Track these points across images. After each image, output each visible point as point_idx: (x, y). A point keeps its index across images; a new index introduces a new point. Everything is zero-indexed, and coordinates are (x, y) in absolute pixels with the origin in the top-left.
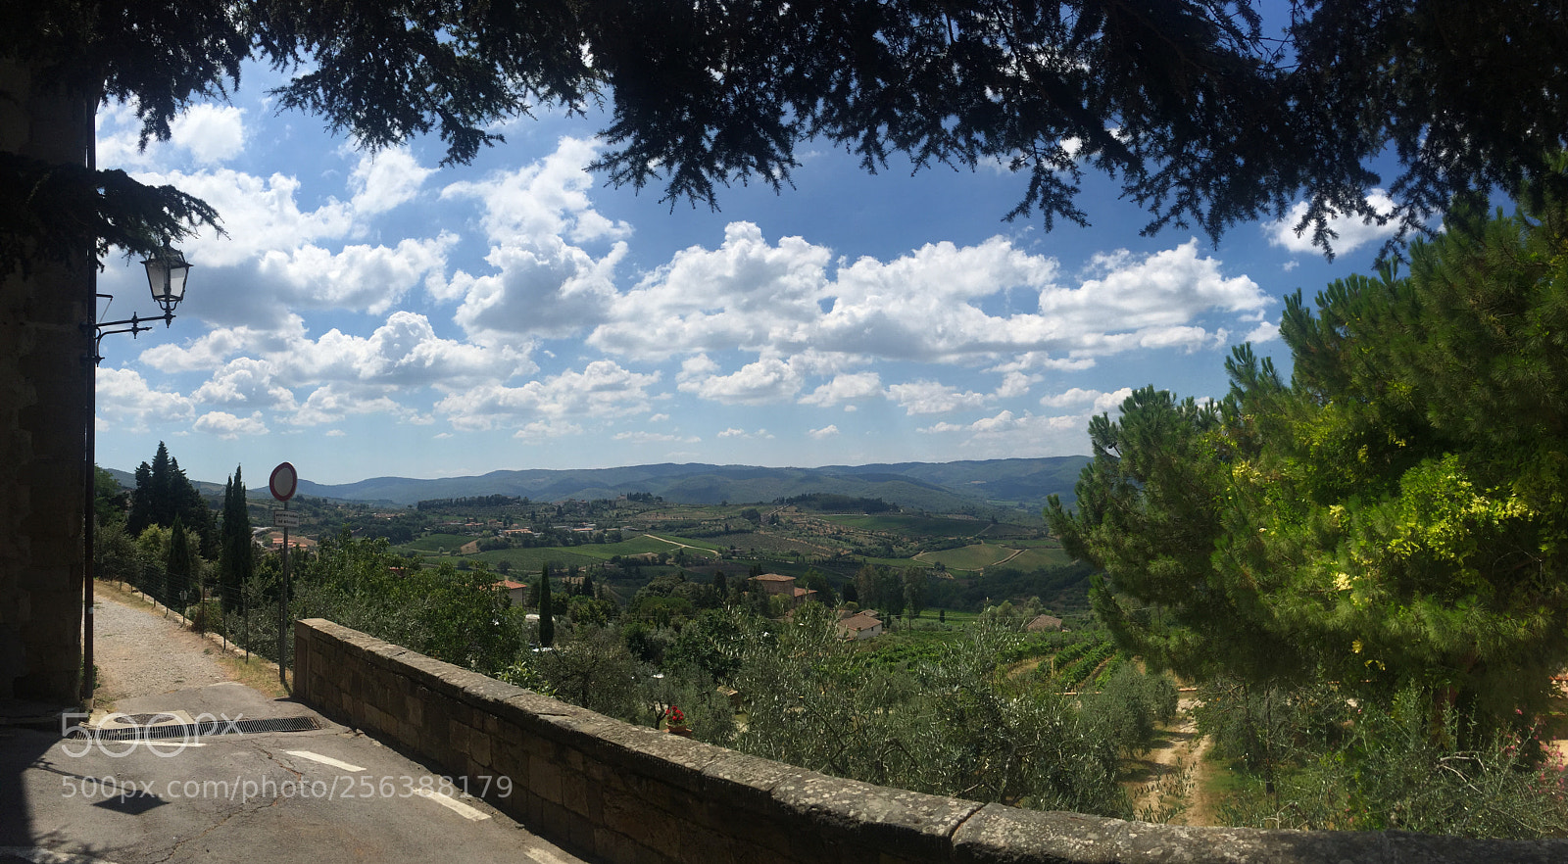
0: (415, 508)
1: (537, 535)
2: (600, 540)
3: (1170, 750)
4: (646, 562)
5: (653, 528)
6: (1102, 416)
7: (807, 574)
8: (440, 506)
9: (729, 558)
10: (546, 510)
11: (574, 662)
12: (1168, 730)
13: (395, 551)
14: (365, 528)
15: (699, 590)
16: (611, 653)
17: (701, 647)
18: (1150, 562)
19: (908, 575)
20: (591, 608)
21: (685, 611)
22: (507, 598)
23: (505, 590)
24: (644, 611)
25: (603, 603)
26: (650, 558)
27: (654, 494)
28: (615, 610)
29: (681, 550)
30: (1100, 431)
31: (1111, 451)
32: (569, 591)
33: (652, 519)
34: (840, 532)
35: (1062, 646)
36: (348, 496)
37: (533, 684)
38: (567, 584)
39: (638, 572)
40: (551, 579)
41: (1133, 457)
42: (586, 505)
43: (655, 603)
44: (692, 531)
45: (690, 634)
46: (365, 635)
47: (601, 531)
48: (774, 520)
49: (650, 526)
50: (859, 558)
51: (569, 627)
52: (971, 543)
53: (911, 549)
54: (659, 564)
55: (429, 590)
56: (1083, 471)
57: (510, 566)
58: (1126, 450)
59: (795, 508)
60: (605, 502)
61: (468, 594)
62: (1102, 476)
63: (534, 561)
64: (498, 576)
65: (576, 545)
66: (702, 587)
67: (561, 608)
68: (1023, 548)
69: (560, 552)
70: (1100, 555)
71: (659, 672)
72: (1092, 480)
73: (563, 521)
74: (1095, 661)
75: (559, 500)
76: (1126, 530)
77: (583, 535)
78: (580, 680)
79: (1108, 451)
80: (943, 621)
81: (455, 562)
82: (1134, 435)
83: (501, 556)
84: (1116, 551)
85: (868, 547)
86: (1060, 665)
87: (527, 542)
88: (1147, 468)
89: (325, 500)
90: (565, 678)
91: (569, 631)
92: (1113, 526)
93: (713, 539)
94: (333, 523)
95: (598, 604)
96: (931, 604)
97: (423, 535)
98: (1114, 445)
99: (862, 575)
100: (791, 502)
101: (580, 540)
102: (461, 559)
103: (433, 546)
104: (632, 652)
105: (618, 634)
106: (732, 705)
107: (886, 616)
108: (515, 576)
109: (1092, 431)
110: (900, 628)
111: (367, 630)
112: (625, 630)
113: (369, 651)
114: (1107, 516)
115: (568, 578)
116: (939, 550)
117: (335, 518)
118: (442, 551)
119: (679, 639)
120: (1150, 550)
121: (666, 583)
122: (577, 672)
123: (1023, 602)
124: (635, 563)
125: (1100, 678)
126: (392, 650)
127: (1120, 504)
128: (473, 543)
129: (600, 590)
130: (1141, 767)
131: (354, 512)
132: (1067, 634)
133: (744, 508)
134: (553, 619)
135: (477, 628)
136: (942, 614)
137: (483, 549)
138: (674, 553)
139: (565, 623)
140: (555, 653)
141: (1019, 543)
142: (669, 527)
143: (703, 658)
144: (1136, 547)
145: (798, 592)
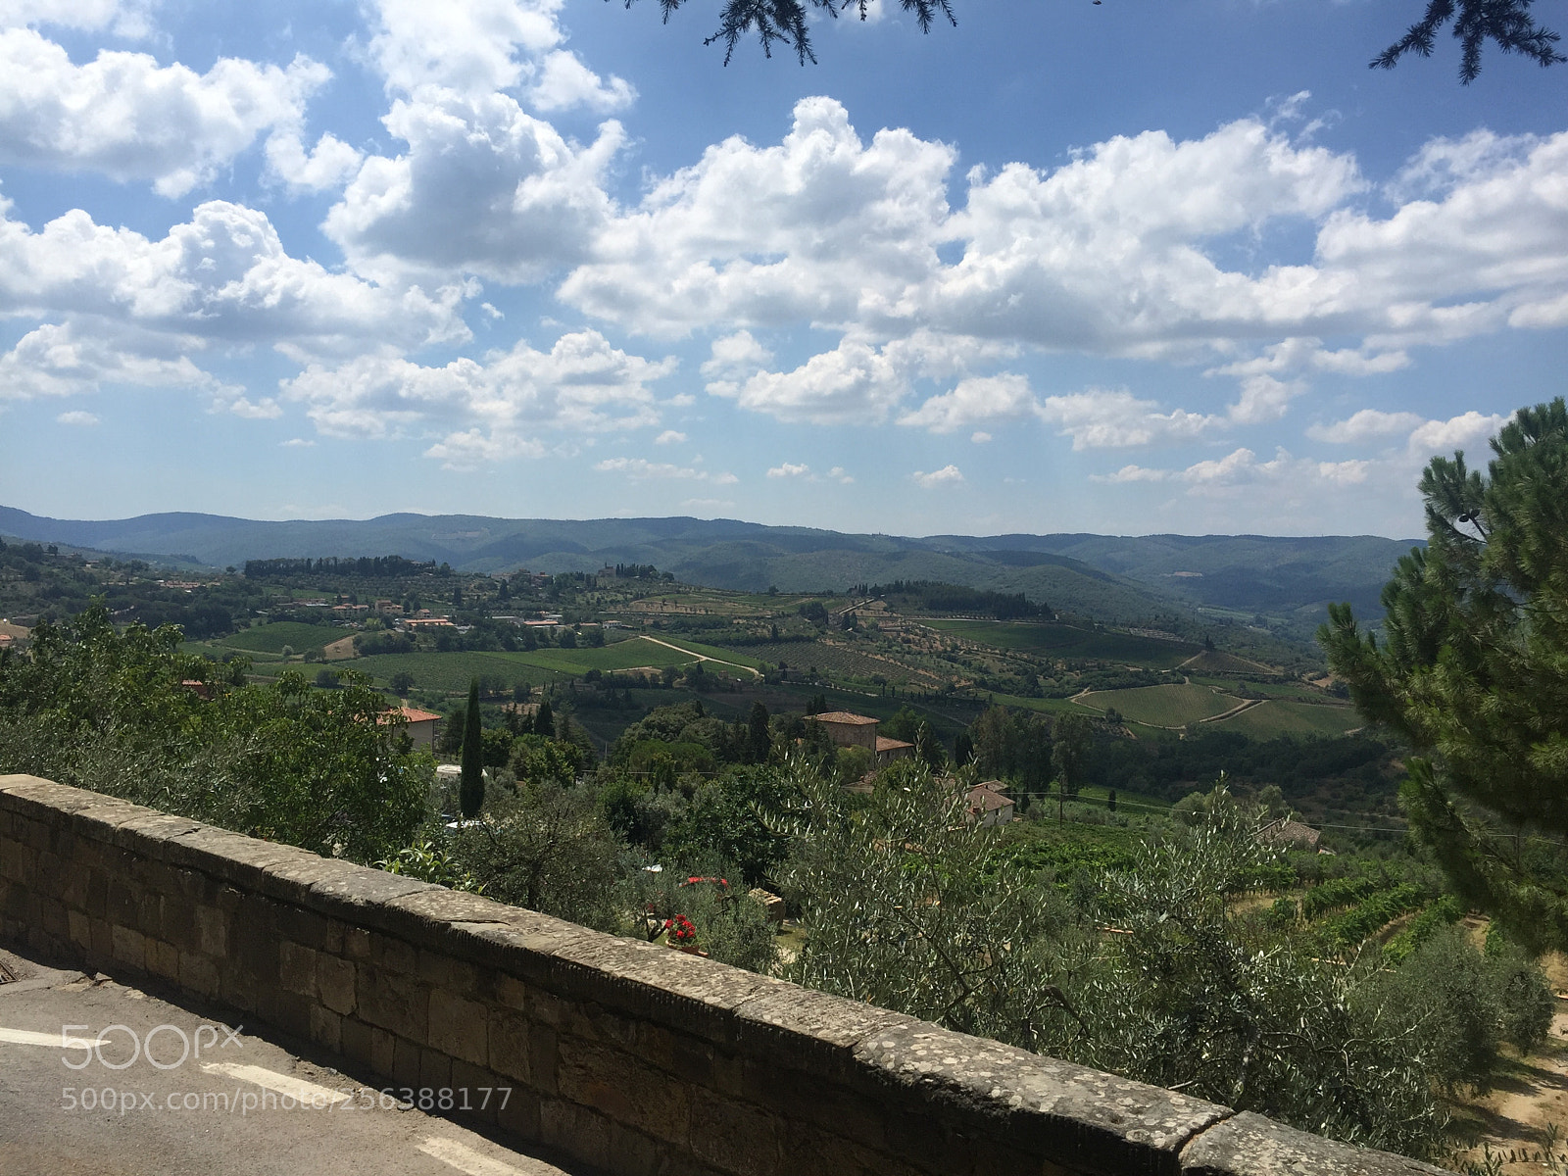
0: (240, 573)
1: (463, 630)
2: (568, 641)
3: (1530, 1099)
4: (641, 682)
5: (656, 626)
6: (1451, 459)
7: (899, 715)
8: (288, 572)
9: (776, 682)
10: (480, 587)
11: (516, 843)
12: (1526, 1062)
13: (195, 652)
14: (139, 607)
15: (725, 733)
16: (580, 829)
17: (726, 825)
18: (1534, 746)
19: (1061, 726)
20: (550, 756)
21: (701, 766)
22: (404, 735)
23: (401, 723)
24: (636, 763)
25: (568, 746)
26: (648, 676)
27: (660, 568)
28: (589, 760)
29: (699, 664)
30: (1446, 488)
31: (1465, 528)
32: (513, 728)
33: (656, 609)
34: (955, 648)
35: (1320, 878)
36: (107, 545)
37: (446, 878)
38: (510, 715)
39: (628, 696)
40: (483, 706)
41: (1512, 542)
42: (547, 581)
43: (652, 751)
44: (715, 634)
45: (709, 803)
46: (120, 802)
47: (570, 627)
48: (848, 621)
49: (651, 621)
50: (983, 694)
51: (510, 786)
52: (1166, 680)
53: (1068, 683)
54: (664, 687)
55: (258, 721)
56: (1403, 562)
57: (412, 682)
58: (1499, 527)
59: (883, 604)
60: (580, 577)
61: (333, 728)
62: (1444, 573)
63: (456, 674)
64: (389, 698)
65: (527, 650)
66: (730, 727)
67: (498, 757)
68: (1258, 697)
69: (502, 663)
70: (1428, 721)
71: (655, 863)
72: (1420, 580)
73: (508, 607)
74: (1382, 914)
75: (502, 572)
76: (1485, 681)
77: (541, 633)
78: (525, 873)
79: (1460, 526)
80: (1113, 810)
81: (311, 673)
82: (1520, 498)
83: (397, 664)
84: (1462, 719)
85: (998, 675)
86: (1315, 909)
87: (445, 642)
88: (1542, 565)
89: (53, 549)
90: (500, 869)
91: (510, 793)
92: (1459, 670)
93: (754, 650)
94: (72, 594)
95: (561, 748)
96: (1096, 779)
97: (254, 623)
98: (1472, 516)
99: (986, 721)
100: (877, 593)
101: (536, 641)
102: (324, 667)
103: (273, 643)
104: (613, 829)
105: (592, 799)
106: (770, 920)
107: (1020, 792)
108: (422, 700)
109: (1427, 486)
110: (1043, 814)
111: (131, 795)
112: (605, 791)
113: (125, 830)
114: (1446, 651)
115: (512, 705)
116: (1115, 687)
117: (74, 585)
118: (288, 653)
119: (690, 811)
120: (1536, 723)
121: (672, 718)
122: (522, 859)
123: (1250, 792)
124: (624, 683)
125: (1391, 945)
126: (172, 826)
127: (1474, 629)
128: (347, 641)
129: (565, 727)
130: (1469, 1115)
131: (119, 575)
132: (1328, 859)
133: (804, 600)
134: (484, 773)
135: (347, 787)
136: (1112, 796)
137: (365, 652)
138: (688, 670)
139: (503, 780)
140: (486, 829)
141: (1251, 687)
142: (680, 626)
143: (728, 843)
144: (1504, 716)
145: (883, 744)
